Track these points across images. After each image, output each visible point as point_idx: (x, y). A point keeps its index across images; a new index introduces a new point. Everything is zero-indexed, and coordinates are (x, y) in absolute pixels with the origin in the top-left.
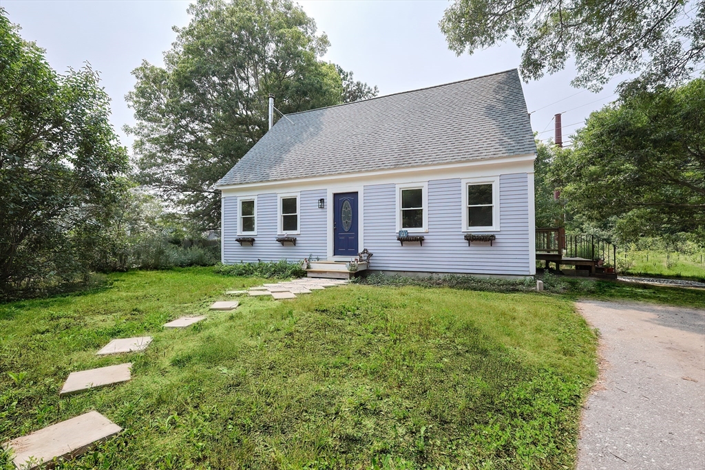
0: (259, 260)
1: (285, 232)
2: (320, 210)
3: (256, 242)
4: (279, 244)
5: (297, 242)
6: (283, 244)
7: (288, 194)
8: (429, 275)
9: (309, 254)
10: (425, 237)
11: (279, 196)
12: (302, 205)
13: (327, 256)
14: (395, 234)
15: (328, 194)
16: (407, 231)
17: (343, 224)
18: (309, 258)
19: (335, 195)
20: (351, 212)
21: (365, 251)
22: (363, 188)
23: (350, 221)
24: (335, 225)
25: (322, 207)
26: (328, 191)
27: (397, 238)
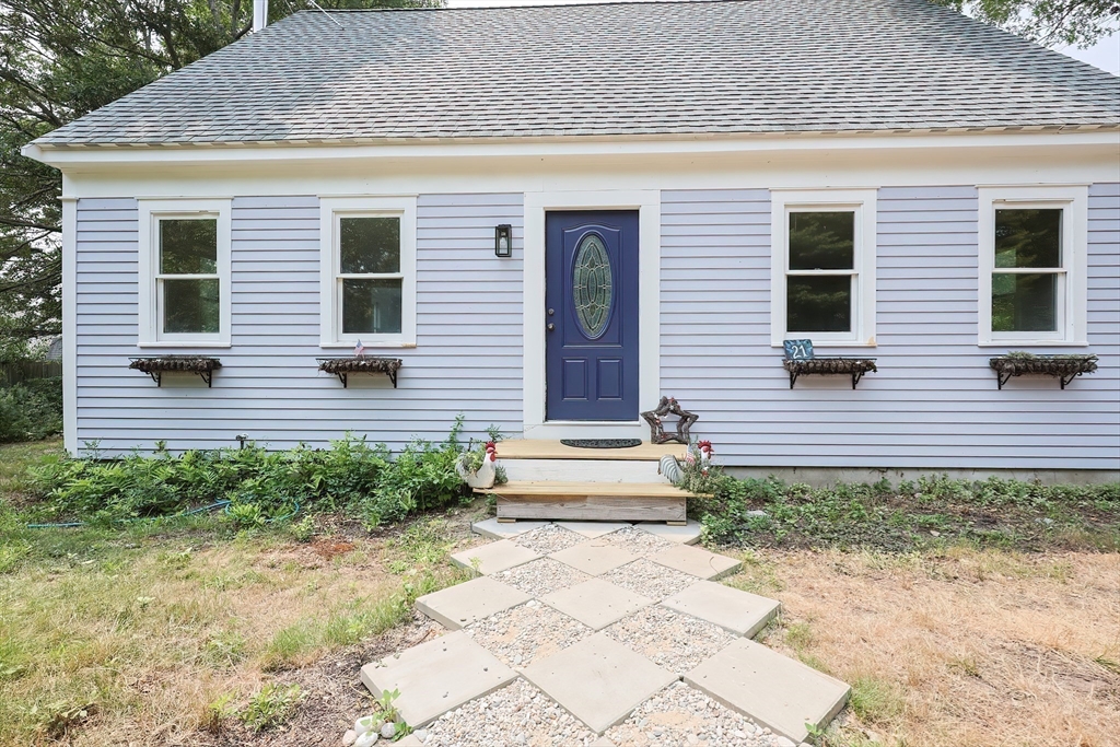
0: (241, 440)
1: (352, 339)
2: (498, 264)
3: (225, 372)
4: (332, 382)
5: (402, 373)
6: (345, 382)
7: (369, 201)
9: (453, 416)
11: (327, 207)
12: (423, 244)
13: (525, 423)
14: (770, 351)
15: (526, 210)
16: (809, 341)
17: (580, 315)
18: (456, 430)
19: (550, 215)
20: (609, 277)
21: (668, 406)
22: (656, 197)
23: (606, 306)
24: (549, 318)
25: (504, 255)
26: (526, 201)
27: (779, 362)
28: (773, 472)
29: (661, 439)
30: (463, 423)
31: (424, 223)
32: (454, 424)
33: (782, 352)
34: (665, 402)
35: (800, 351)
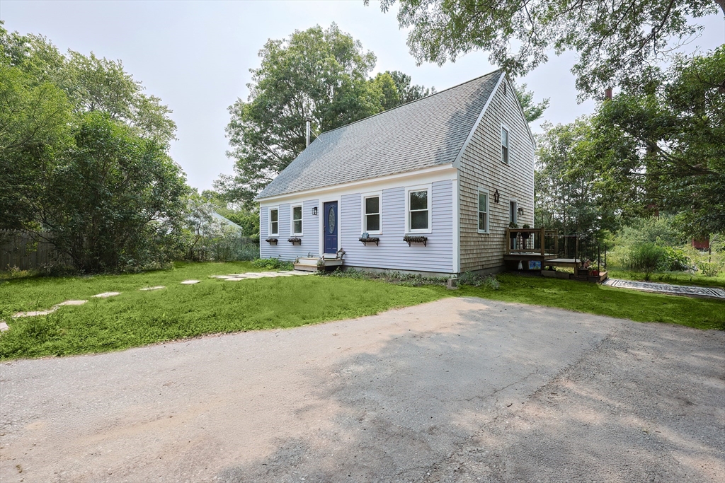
0: (279, 256)
1: (295, 235)
2: (315, 216)
6: (293, 244)
7: (297, 204)
9: (308, 252)
10: (380, 239)
11: (291, 205)
12: (304, 212)
17: (330, 228)
20: (334, 218)
23: (334, 225)
24: (325, 228)
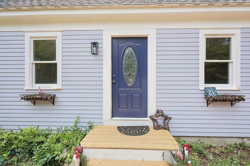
1: (37, 86)
2: (93, 57)
5: (56, 100)
6: (34, 103)
8: (239, 141)
9: (75, 116)
12: (65, 50)
13: (103, 119)
14: (198, 92)
15: (104, 37)
16: (215, 88)
17: (125, 77)
18: (77, 122)
19: (114, 39)
20: (136, 63)
21: (159, 113)
22: (155, 32)
23: (135, 74)
24: (113, 78)
25: (95, 54)
26: (104, 33)
27: (203, 96)
28: (200, 138)
29: (157, 127)
30: (80, 119)
31: (65, 42)
32: (76, 120)
33: (204, 92)
34: (158, 111)
35: (212, 92)
